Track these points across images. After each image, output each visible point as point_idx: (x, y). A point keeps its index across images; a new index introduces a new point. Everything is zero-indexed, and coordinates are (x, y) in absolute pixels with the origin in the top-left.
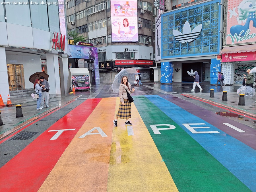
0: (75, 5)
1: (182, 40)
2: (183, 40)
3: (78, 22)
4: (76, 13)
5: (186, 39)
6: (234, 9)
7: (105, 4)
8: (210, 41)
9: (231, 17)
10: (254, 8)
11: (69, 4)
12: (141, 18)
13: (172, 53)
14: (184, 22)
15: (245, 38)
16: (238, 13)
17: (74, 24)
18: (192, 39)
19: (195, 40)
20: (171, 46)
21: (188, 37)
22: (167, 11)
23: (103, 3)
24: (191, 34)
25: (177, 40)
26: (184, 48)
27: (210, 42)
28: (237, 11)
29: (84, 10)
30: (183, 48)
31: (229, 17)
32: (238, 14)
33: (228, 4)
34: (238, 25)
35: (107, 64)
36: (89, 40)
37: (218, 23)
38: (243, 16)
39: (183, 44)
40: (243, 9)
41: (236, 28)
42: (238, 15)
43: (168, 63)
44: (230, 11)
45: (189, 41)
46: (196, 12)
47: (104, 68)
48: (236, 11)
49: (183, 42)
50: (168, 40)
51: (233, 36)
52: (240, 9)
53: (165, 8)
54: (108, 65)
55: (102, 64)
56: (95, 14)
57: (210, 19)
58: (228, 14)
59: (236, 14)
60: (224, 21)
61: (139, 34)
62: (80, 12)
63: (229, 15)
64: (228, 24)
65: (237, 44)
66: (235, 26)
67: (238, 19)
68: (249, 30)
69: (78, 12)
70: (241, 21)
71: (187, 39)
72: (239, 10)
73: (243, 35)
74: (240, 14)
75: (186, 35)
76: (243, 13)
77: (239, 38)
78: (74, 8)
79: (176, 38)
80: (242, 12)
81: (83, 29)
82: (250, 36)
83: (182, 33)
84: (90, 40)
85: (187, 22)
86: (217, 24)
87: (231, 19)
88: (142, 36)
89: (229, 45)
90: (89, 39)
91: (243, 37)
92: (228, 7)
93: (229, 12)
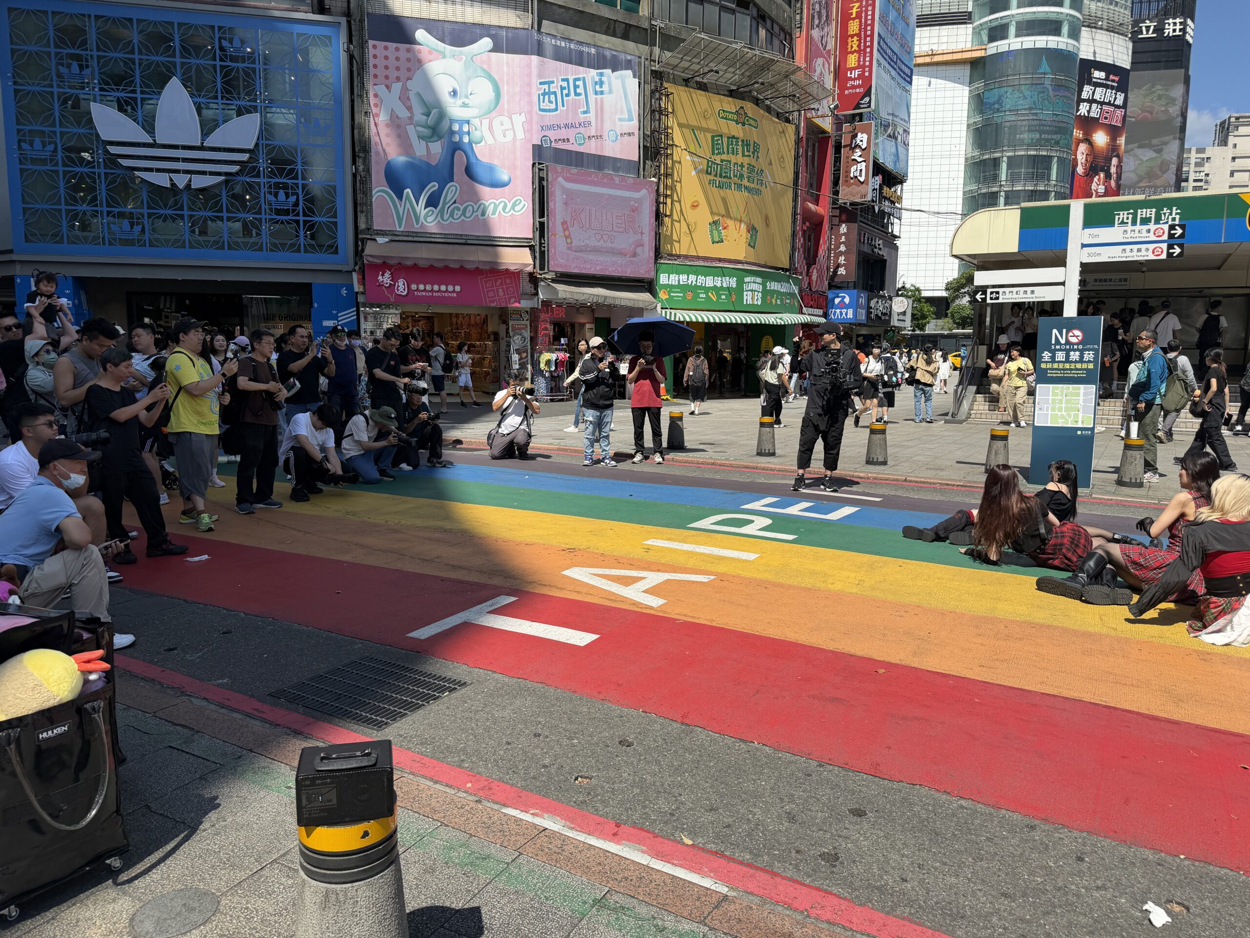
5: (177, 172)
6: (397, 87)
10: (465, 105)
15: (441, 213)
19: (227, 183)
21: (185, 160)
25: (125, 162)
26: (170, 212)
31: (376, 115)
33: (371, 62)
38: (430, 127)
39: (158, 190)
44: (381, 90)
45: (199, 182)
46: (222, 49)
48: (405, 100)
49: (162, 180)
50: (60, 154)
58: (371, 100)
59: (402, 111)
63: (376, 105)
64: (377, 144)
65: (416, 234)
68: (454, 188)
71: (187, 172)
75: (175, 147)
76: (428, 115)
77: (421, 209)
79: (113, 150)
82: (459, 209)
83: (151, 133)
87: (387, 125)
91: (436, 211)
92: (371, 70)
93: (375, 96)
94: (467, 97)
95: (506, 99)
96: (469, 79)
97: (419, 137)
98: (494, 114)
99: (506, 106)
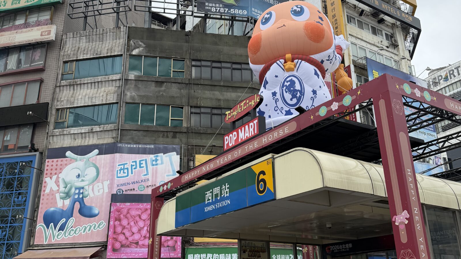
6: (54, 177)
9: (47, 191)
10: (83, 181)
15: (65, 233)
27: (6, 237)
31: (44, 191)
33: (46, 168)
34: (57, 208)
38: (66, 193)
42: (58, 190)
44: (48, 180)
48: (57, 182)
57: (15, 189)
60: (37, 196)
63: (45, 187)
64: (42, 204)
65: (52, 245)
68: (72, 220)
76: (66, 187)
82: (73, 230)
86: (25, 201)
87: (48, 195)
89: (38, 246)
94: (84, 177)
95: (101, 175)
96: (86, 169)
97: (60, 198)
98: (95, 182)
99: (101, 178)
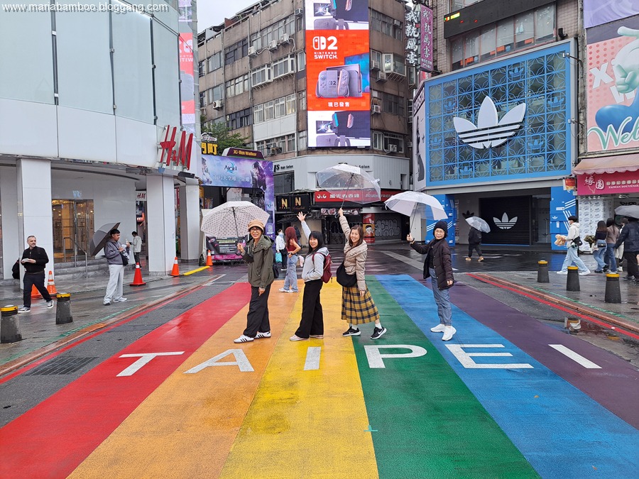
0: (225, 64)
1: (476, 142)
2: (479, 141)
3: (230, 103)
4: (226, 82)
5: (487, 140)
6: (604, 67)
7: (292, 61)
8: (546, 145)
9: (596, 85)
11: (210, 63)
12: (379, 92)
13: (452, 172)
14: (480, 100)
15: (634, 135)
16: (613, 76)
17: (222, 108)
18: (502, 138)
19: (509, 141)
20: (449, 156)
21: (490, 134)
22: (439, 74)
23: (289, 59)
24: (499, 127)
25: (465, 141)
26: (484, 160)
27: (546, 147)
28: (612, 71)
29: (244, 75)
30: (480, 160)
31: (591, 86)
32: (615, 79)
33: (588, 56)
34: (615, 105)
35: (296, 199)
36: (255, 144)
37: (565, 100)
38: (627, 84)
39: (479, 151)
40: (626, 65)
41: (610, 111)
42: (613, 82)
43: (444, 197)
44: (594, 71)
45: (495, 143)
46: (509, 76)
47: (288, 210)
48: (610, 72)
49: (479, 146)
50: (443, 142)
51: (605, 131)
52: (619, 66)
53: (435, 67)
54: (298, 201)
55: (283, 201)
56: (269, 83)
57: (546, 91)
58: (588, 78)
59: (608, 79)
60: (581, 96)
61: (374, 130)
62: (235, 79)
63: (591, 81)
64: (591, 102)
65: (616, 151)
66: (608, 107)
67: (614, 89)
69: (231, 80)
70: (622, 94)
71: (490, 140)
72: (615, 68)
73: (628, 129)
74: (619, 78)
75: (486, 129)
76: (625, 77)
77: (619, 135)
78: (221, 71)
79: (461, 136)
80: (624, 74)
81: (241, 118)
83: (476, 124)
84: (258, 143)
85: (488, 100)
86: (564, 102)
87: (598, 90)
88: (381, 133)
89: (594, 153)
90: (255, 141)
91: (630, 134)
92: (588, 61)
93: (591, 75)
97: (619, 92)
